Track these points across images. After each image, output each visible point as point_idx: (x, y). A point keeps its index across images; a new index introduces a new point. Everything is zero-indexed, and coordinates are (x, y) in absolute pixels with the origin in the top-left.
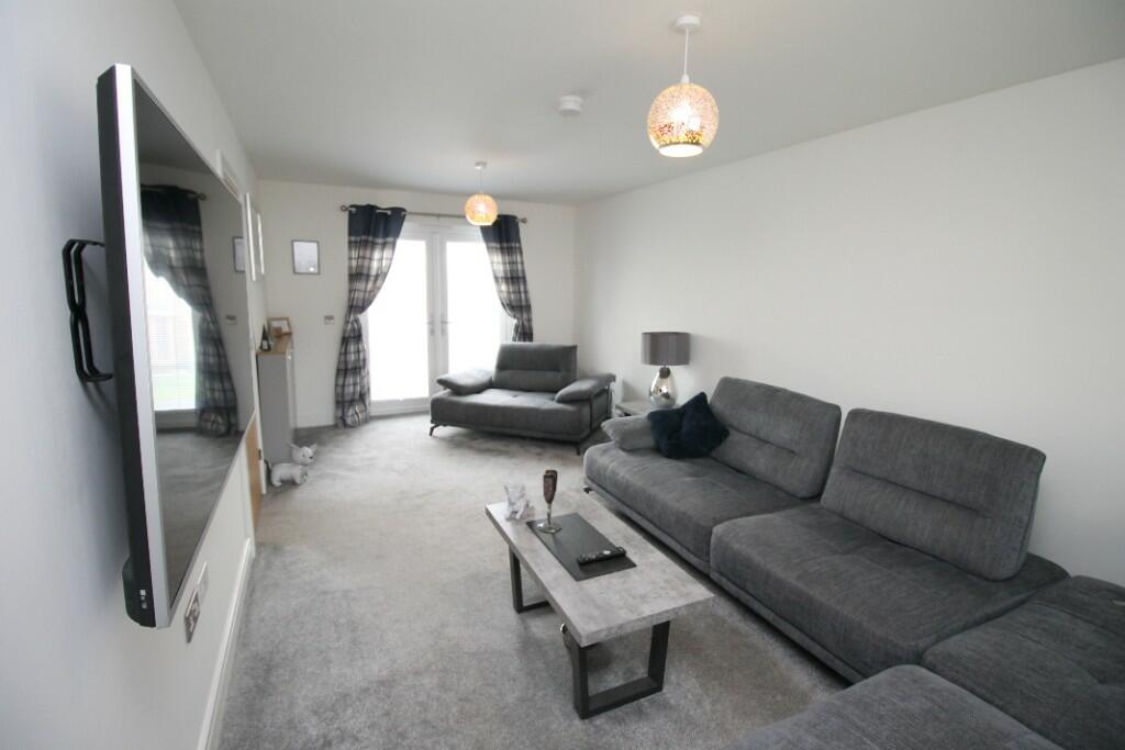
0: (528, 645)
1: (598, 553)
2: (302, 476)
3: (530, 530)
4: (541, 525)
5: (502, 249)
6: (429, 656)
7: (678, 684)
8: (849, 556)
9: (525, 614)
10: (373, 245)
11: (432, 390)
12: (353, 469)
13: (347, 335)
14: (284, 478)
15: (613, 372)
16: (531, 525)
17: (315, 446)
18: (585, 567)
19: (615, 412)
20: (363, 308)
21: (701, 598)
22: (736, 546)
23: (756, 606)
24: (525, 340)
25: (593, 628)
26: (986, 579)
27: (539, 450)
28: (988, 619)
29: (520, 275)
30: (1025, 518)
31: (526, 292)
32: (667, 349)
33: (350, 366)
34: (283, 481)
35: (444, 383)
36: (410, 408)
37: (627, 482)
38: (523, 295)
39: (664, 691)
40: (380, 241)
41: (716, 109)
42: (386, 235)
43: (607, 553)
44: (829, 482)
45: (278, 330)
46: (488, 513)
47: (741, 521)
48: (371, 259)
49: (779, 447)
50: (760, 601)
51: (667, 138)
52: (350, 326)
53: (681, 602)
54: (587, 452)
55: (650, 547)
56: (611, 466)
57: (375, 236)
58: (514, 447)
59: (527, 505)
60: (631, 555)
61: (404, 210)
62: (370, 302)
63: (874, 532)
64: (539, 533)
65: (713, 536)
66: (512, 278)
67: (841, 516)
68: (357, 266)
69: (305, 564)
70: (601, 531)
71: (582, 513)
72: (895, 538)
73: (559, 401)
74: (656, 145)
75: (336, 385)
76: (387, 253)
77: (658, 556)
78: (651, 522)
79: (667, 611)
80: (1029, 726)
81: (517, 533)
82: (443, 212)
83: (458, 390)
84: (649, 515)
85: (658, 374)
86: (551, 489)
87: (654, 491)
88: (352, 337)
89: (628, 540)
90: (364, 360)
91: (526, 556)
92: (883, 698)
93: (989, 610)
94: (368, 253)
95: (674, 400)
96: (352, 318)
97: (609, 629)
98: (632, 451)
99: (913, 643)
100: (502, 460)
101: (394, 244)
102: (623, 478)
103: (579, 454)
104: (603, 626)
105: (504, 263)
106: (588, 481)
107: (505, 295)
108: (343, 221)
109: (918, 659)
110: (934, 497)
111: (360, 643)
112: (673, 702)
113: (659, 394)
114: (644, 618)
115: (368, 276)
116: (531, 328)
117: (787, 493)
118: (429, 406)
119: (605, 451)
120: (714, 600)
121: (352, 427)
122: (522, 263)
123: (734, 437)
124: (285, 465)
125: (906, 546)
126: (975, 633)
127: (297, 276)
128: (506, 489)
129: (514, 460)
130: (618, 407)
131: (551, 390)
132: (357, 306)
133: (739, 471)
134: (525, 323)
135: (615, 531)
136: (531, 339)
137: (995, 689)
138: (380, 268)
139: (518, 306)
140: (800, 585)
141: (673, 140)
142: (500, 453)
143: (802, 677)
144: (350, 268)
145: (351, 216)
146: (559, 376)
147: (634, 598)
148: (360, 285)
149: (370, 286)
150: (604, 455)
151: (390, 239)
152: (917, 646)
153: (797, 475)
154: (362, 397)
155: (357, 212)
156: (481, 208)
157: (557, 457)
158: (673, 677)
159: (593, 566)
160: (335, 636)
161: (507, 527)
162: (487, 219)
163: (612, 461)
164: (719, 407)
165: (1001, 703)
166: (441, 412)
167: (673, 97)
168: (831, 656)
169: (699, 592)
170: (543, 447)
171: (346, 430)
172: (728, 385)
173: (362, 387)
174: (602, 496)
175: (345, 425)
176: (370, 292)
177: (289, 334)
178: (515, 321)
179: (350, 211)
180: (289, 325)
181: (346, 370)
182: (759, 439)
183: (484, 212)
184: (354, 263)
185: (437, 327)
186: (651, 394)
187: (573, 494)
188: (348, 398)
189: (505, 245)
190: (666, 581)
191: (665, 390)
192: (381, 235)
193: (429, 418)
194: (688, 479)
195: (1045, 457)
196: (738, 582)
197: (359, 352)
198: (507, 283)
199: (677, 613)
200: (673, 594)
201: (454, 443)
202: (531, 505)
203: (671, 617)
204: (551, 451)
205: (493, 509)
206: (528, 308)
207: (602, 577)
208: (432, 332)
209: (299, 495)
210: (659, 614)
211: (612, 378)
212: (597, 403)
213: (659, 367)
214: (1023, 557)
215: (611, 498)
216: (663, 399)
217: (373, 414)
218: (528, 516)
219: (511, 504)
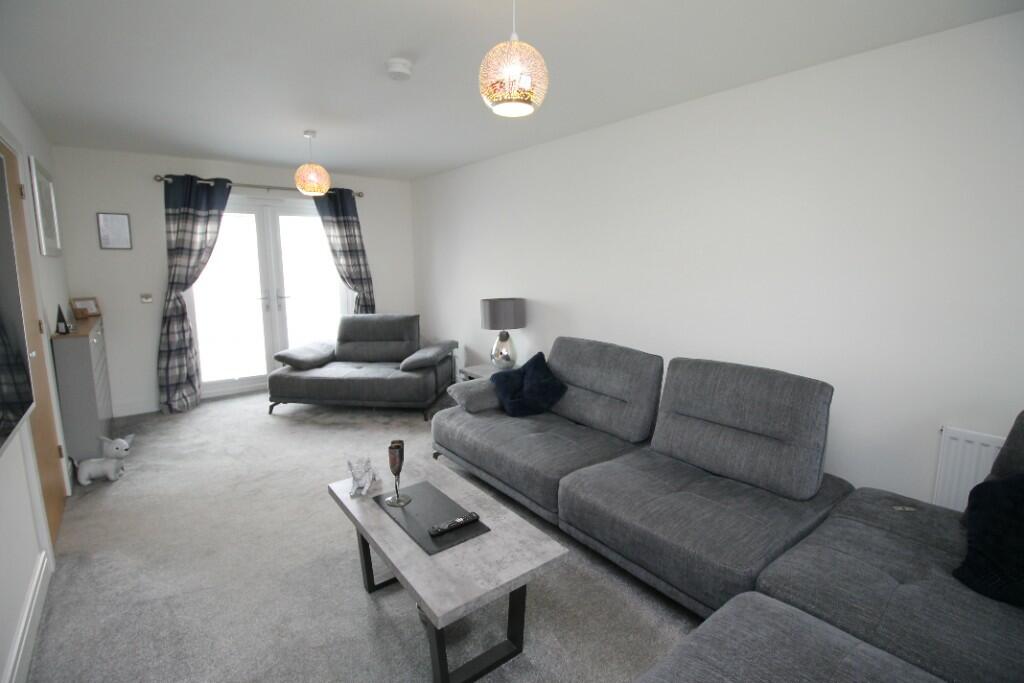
0: (382, 626)
1: (450, 522)
2: (117, 471)
3: (377, 506)
4: (390, 499)
5: (338, 222)
6: (270, 658)
7: (538, 642)
8: (682, 493)
9: (378, 593)
10: (195, 218)
11: (270, 367)
12: (180, 457)
13: (168, 314)
14: (93, 476)
15: (456, 339)
16: (378, 500)
17: (132, 436)
18: (439, 539)
19: (459, 377)
20: (187, 284)
21: (557, 555)
22: (583, 496)
23: (604, 551)
24: (367, 312)
25: (450, 606)
26: (795, 500)
27: (386, 420)
28: (803, 536)
29: (359, 248)
30: (821, 444)
31: (366, 265)
32: (504, 314)
33: (174, 347)
34: (93, 480)
35: (282, 359)
36: (247, 387)
37: (475, 443)
38: (363, 268)
39: (524, 651)
40: (202, 213)
41: (545, 68)
42: (209, 207)
43: (460, 520)
44: (657, 426)
45: (84, 311)
46: (331, 492)
47: (583, 471)
48: (193, 232)
49: (612, 397)
50: (607, 546)
51: (499, 95)
52: (171, 305)
53: (538, 563)
54: (434, 417)
55: (503, 508)
56: (458, 430)
57: (197, 207)
58: (360, 419)
59: (374, 479)
60: (485, 520)
61: (229, 182)
62: (195, 278)
63: (699, 467)
64: (388, 508)
65: (560, 488)
66: (350, 251)
67: (670, 455)
68: (177, 240)
69: (118, 573)
70: (453, 498)
71: (431, 480)
72: (717, 471)
73: (404, 370)
74: (488, 102)
75: (159, 369)
76: (211, 227)
77: (511, 516)
78: (499, 480)
79: (524, 575)
80: (855, 634)
81: (364, 510)
82: (272, 184)
83: (298, 365)
84: (499, 474)
85: (498, 338)
86: (398, 460)
87: (501, 449)
88: (175, 317)
89: (479, 503)
90: (191, 340)
91: (374, 536)
92: (733, 632)
93: (802, 527)
94: (189, 226)
95: (514, 362)
96: (173, 296)
97: (466, 604)
98: (477, 413)
99: (748, 570)
100: (349, 433)
101: (219, 217)
102: (471, 439)
103: (426, 420)
104: (461, 602)
105: (342, 237)
106: (437, 445)
107: (345, 268)
108: (159, 192)
109: (753, 585)
110: (748, 432)
111: (186, 657)
112: (533, 662)
113: (500, 356)
114: (502, 586)
115: (191, 251)
116: (372, 300)
117: (622, 440)
118: (267, 384)
119: (452, 415)
120: (569, 554)
121: (180, 412)
122: (360, 237)
123: (572, 392)
124: (93, 460)
125: (727, 477)
126: (796, 551)
127: (103, 251)
128: (349, 464)
129: (359, 433)
130: (461, 372)
131: (395, 359)
132: (179, 285)
133: (578, 423)
134: (367, 296)
135: (468, 496)
136: (373, 311)
137: (821, 604)
138: (204, 242)
139: (359, 280)
140: (644, 527)
141: (506, 97)
142: (345, 426)
143: (649, 613)
144: (169, 242)
145: (168, 187)
146: (404, 345)
147: (490, 565)
148: (182, 260)
149: (193, 261)
150: (451, 420)
151: (214, 212)
152: (751, 571)
153: (629, 423)
154: (191, 379)
155: (174, 182)
156: (312, 177)
157: (405, 423)
158: (532, 635)
159: (445, 537)
160: (155, 653)
161: (353, 506)
162: (320, 188)
163: (459, 424)
164: (557, 365)
165: (829, 616)
166: (280, 389)
167: (503, 52)
168: (675, 590)
169: (555, 548)
170: (390, 416)
171: (172, 416)
172: (564, 344)
173: (189, 369)
174: (451, 459)
175: (172, 410)
176: (194, 267)
177: (98, 316)
178: (356, 294)
179: (166, 182)
180: (97, 306)
181: (169, 352)
182: (593, 391)
183: (315, 182)
184: (173, 237)
185: (273, 302)
186: (492, 357)
187: (421, 461)
188: (172, 381)
189: (341, 218)
190: (521, 542)
191: (505, 353)
192: (204, 206)
193: (267, 396)
194: (532, 435)
195: (832, 389)
196: (587, 530)
197: (184, 331)
198: (346, 256)
199: (534, 575)
200: (528, 554)
201: (295, 420)
202: (377, 479)
203: (529, 579)
204: (398, 420)
205: (336, 487)
206: (369, 280)
207: (456, 547)
208: (267, 308)
209: (113, 493)
210: (517, 579)
211: (455, 345)
212: (442, 369)
213: (498, 332)
214: (821, 477)
215: (460, 460)
216: (504, 361)
217: (203, 397)
218: (375, 490)
219: (356, 480)
